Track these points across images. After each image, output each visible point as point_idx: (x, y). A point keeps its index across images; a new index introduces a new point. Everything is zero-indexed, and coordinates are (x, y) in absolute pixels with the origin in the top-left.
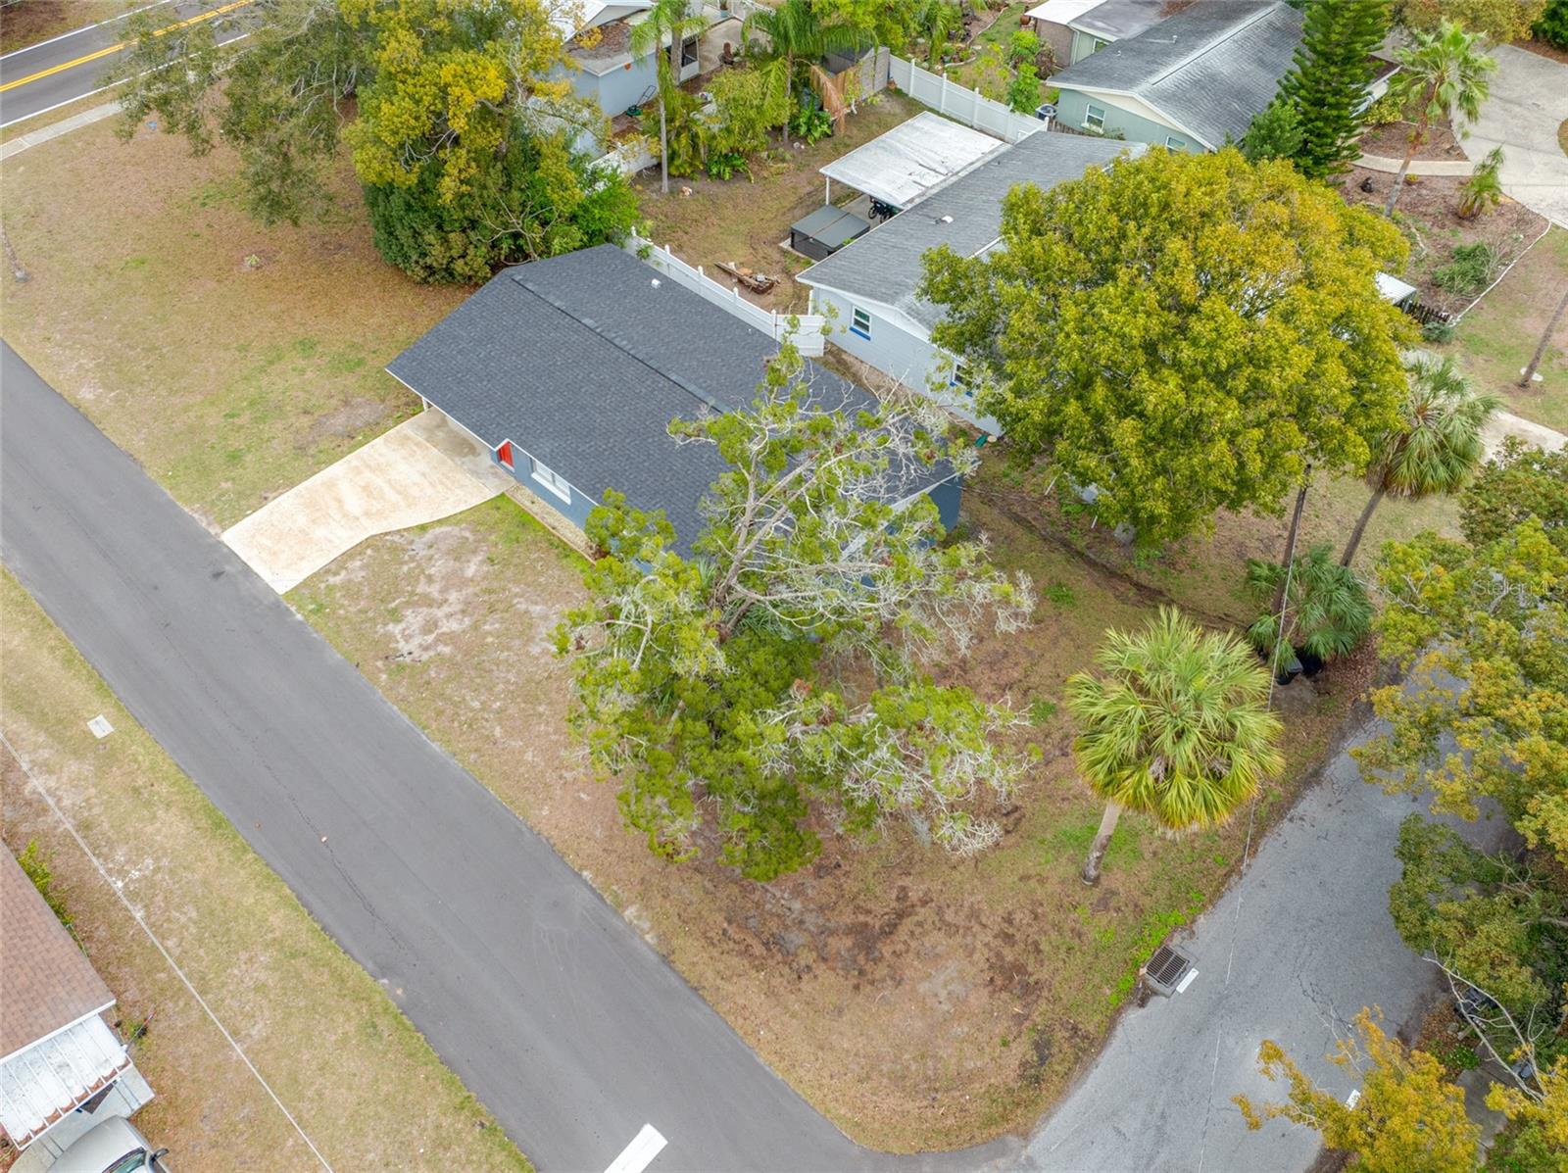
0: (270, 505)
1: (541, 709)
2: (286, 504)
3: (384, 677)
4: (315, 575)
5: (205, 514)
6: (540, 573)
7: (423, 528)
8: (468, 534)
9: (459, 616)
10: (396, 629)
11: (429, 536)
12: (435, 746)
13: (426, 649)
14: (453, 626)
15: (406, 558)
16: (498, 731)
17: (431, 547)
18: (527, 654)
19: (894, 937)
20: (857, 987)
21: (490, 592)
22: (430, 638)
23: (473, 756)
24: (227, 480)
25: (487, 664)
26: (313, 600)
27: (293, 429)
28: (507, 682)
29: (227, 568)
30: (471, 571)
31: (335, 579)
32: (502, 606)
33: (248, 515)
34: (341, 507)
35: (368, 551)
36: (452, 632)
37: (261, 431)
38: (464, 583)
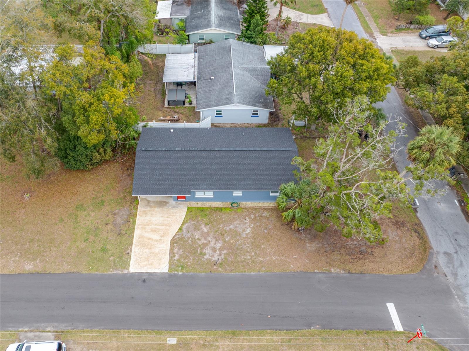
0: (132, 254)
1: (263, 246)
2: (135, 250)
3: (220, 269)
4: (170, 260)
5: (116, 270)
6: (221, 219)
7: (180, 229)
8: (193, 222)
9: (217, 242)
10: (207, 257)
11: (184, 230)
12: (252, 273)
13: (220, 255)
14: (218, 246)
15: (187, 239)
16: (261, 259)
17: (189, 232)
18: (243, 238)
20: (382, 248)
21: (216, 231)
22: (218, 252)
23: (263, 268)
24: (110, 257)
25: (239, 247)
26: (178, 266)
27: (109, 231)
28: (248, 247)
29: (144, 277)
30: (205, 230)
31: (177, 257)
32: (224, 232)
33: (130, 261)
34: (153, 240)
35: (175, 245)
36: (221, 247)
37: (101, 238)
38: (208, 234)
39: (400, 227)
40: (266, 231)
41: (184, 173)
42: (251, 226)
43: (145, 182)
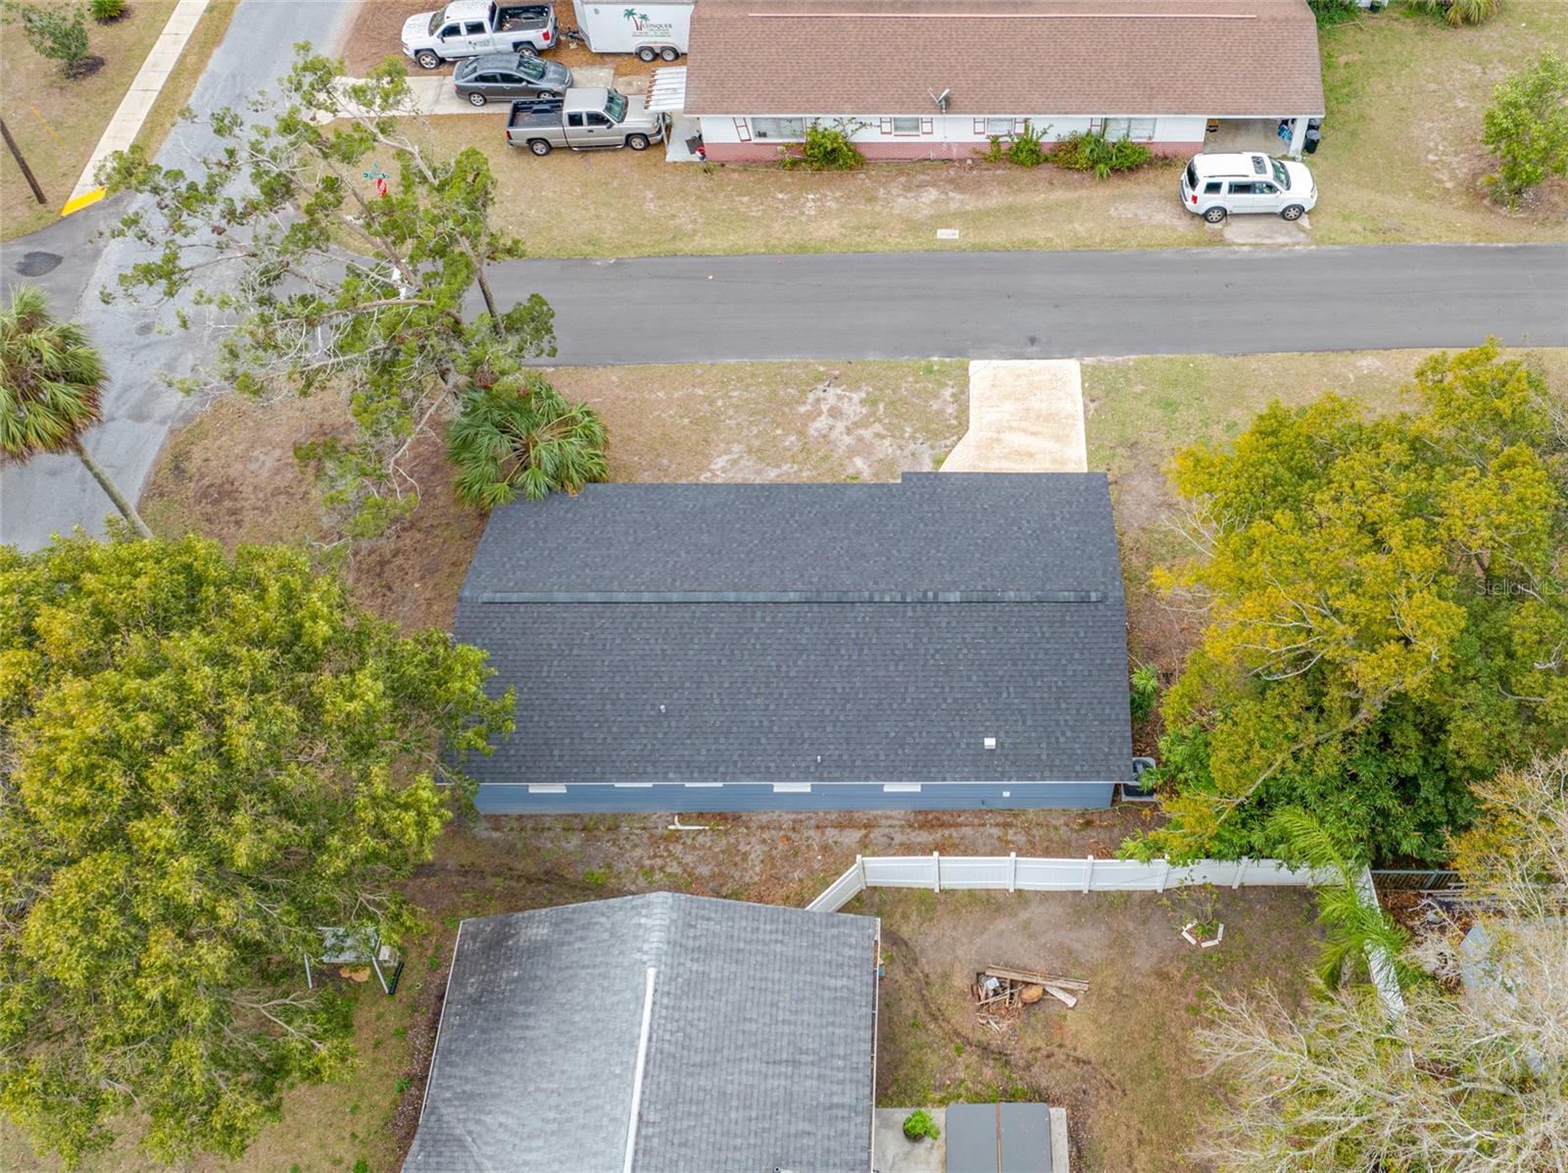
0: (1080, 398)
1: (686, 421)
3: (822, 369)
4: (967, 384)
5: (1117, 364)
7: (938, 461)
10: (856, 395)
11: (926, 461)
12: (733, 361)
13: (818, 400)
14: (821, 423)
15: (917, 436)
17: (912, 456)
18: (739, 442)
21: (825, 458)
22: (825, 408)
23: (700, 372)
26: (940, 370)
28: (730, 418)
29: (1035, 349)
30: (857, 461)
31: (947, 393)
32: (801, 457)
33: (1083, 383)
34: (1025, 431)
35: (954, 422)
36: (814, 420)
37: (1188, 435)
38: (852, 452)
39: (222, 485)
40: (665, 462)
41: (926, 525)
42: (709, 474)
43: (1070, 503)
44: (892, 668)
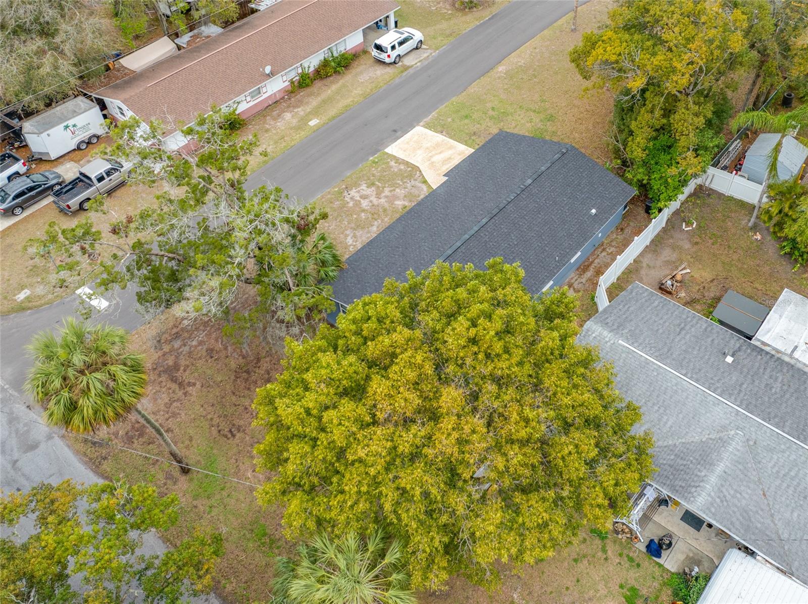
0: (437, 134)
2: (439, 138)
3: (336, 189)
4: (395, 157)
5: (431, 119)
7: (424, 182)
11: (419, 185)
14: (365, 204)
15: (405, 181)
17: (413, 187)
18: (346, 230)
19: (170, 382)
21: (385, 211)
24: (452, 119)
26: (381, 160)
27: (488, 128)
29: (399, 133)
30: (397, 202)
31: (393, 163)
32: (376, 217)
33: (431, 130)
34: (437, 154)
36: (361, 204)
38: (391, 202)
42: (351, 247)
44: (540, 216)
